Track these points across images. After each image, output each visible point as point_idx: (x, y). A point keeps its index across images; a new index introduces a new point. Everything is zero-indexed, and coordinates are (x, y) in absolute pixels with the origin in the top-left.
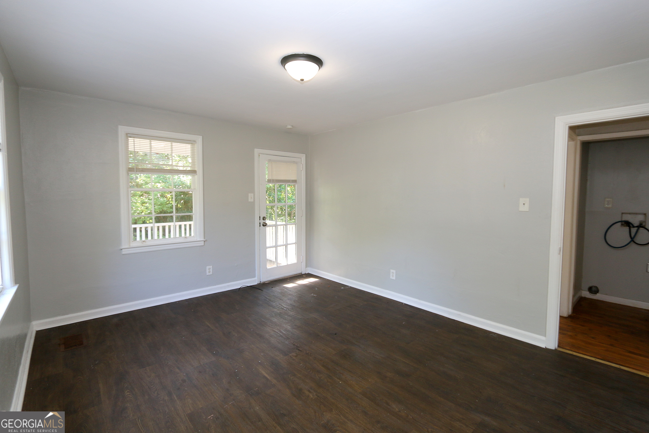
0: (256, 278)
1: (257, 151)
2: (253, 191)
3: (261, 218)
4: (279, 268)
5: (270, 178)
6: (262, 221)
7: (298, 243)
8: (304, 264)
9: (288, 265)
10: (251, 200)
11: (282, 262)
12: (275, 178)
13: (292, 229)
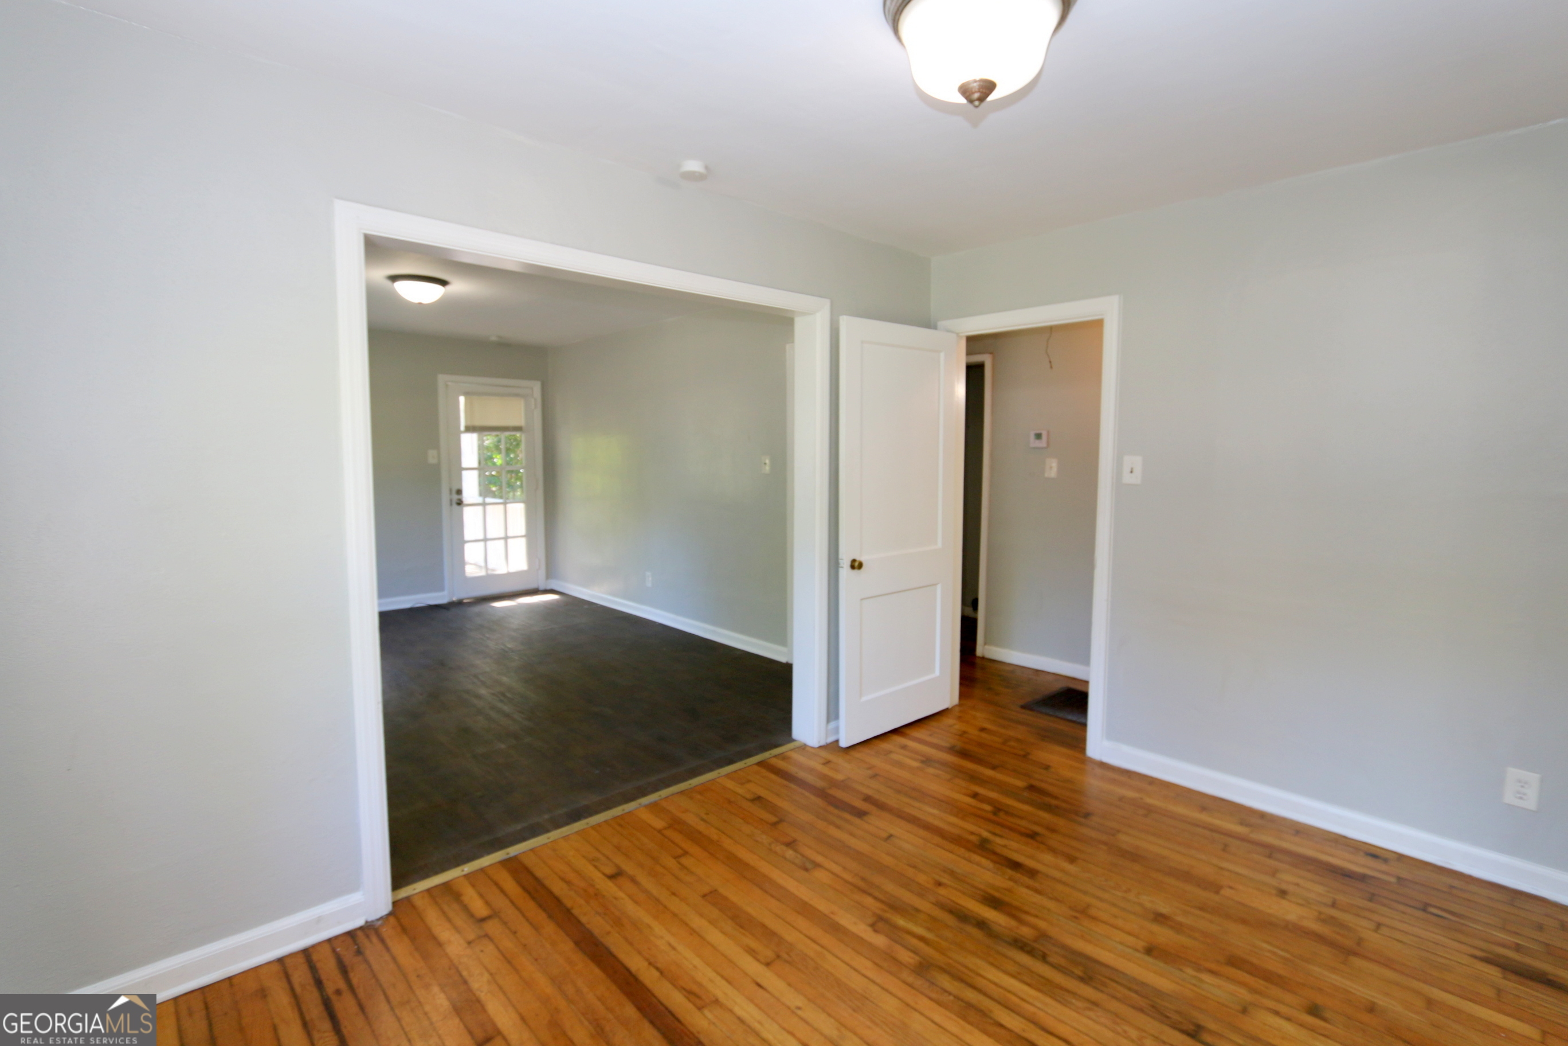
0: (445, 593)
1: (442, 378)
2: (437, 446)
3: (454, 491)
4: (491, 578)
5: (470, 424)
6: (455, 497)
7: (530, 536)
8: (542, 572)
9: (509, 574)
10: (432, 460)
11: (500, 566)
12: (478, 423)
13: (517, 512)
